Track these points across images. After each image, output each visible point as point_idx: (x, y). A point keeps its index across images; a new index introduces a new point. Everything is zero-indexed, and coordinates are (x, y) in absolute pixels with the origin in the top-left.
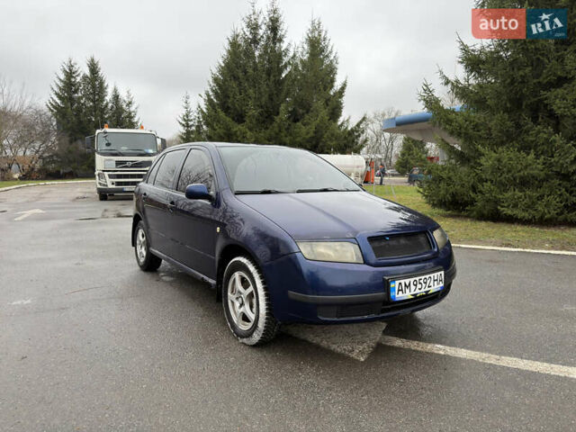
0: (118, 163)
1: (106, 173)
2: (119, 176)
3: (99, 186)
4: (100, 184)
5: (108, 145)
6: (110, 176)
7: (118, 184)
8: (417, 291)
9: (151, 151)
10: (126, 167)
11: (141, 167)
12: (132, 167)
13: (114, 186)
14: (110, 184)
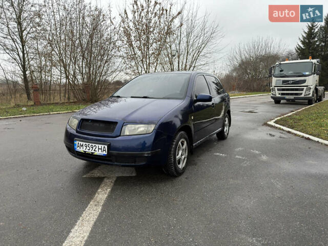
0: (284, 82)
1: (276, 88)
2: (283, 90)
3: (272, 95)
4: (272, 94)
5: (281, 71)
6: (278, 90)
7: (283, 94)
8: (87, 150)
9: (307, 73)
10: (289, 84)
11: (298, 84)
12: (292, 84)
13: (280, 96)
14: (278, 94)
